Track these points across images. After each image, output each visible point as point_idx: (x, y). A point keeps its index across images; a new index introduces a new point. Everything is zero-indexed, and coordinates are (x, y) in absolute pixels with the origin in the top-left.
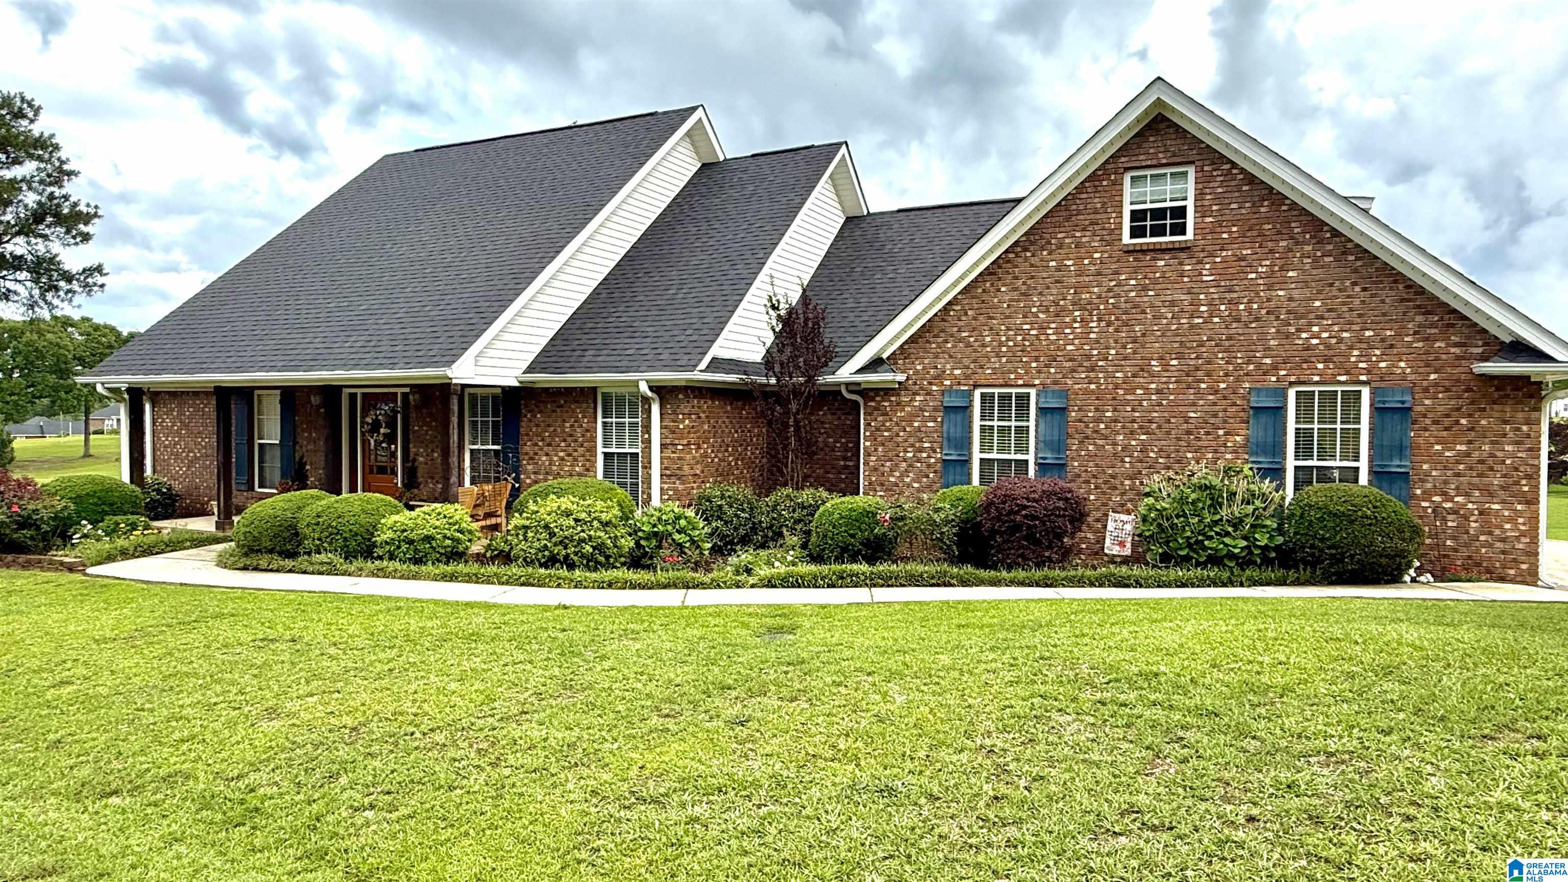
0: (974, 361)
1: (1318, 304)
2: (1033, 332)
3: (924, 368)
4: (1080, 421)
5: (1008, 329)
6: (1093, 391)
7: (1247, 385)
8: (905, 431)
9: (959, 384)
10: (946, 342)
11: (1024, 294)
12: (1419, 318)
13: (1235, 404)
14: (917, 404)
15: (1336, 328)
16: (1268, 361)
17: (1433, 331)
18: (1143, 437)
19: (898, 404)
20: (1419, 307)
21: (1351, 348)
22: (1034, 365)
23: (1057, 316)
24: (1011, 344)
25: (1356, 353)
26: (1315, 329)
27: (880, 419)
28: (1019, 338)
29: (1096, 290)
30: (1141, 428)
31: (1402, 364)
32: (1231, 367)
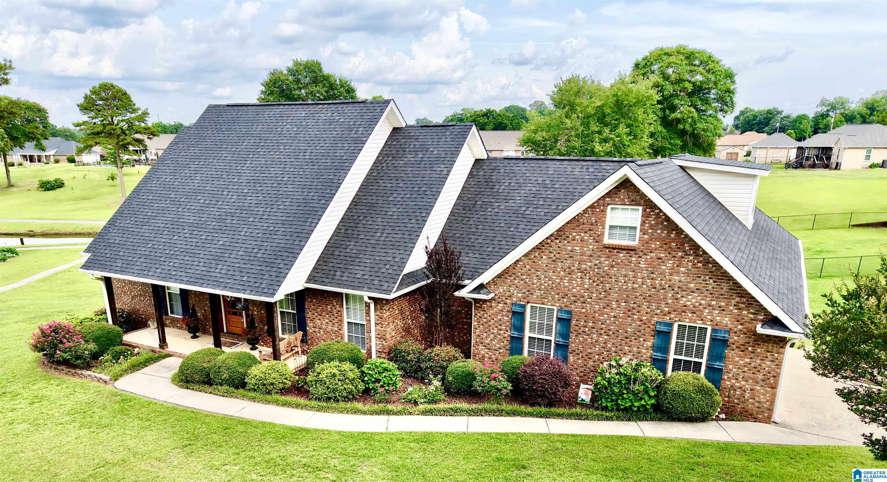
0: (529, 291)
1: (692, 285)
2: (558, 281)
3: (504, 291)
4: (577, 326)
5: (545, 277)
6: (584, 313)
7: (656, 319)
8: (493, 319)
9: (520, 300)
10: (515, 279)
11: (554, 261)
12: (738, 299)
13: (649, 327)
14: (499, 308)
15: (699, 298)
16: (667, 309)
17: (743, 306)
18: (606, 337)
19: (491, 307)
20: (738, 293)
21: (705, 308)
22: (557, 296)
23: (569, 274)
24: (546, 285)
25: (707, 311)
26: (690, 297)
27: (482, 312)
28: (551, 282)
29: (589, 264)
30: (605, 332)
31: (727, 319)
32: (649, 310)
